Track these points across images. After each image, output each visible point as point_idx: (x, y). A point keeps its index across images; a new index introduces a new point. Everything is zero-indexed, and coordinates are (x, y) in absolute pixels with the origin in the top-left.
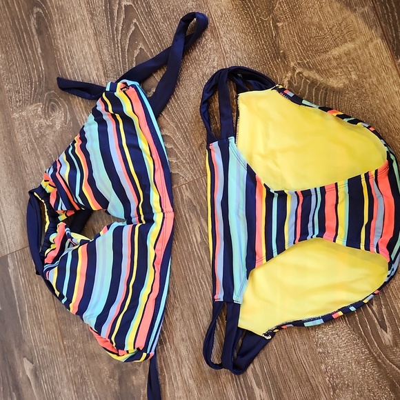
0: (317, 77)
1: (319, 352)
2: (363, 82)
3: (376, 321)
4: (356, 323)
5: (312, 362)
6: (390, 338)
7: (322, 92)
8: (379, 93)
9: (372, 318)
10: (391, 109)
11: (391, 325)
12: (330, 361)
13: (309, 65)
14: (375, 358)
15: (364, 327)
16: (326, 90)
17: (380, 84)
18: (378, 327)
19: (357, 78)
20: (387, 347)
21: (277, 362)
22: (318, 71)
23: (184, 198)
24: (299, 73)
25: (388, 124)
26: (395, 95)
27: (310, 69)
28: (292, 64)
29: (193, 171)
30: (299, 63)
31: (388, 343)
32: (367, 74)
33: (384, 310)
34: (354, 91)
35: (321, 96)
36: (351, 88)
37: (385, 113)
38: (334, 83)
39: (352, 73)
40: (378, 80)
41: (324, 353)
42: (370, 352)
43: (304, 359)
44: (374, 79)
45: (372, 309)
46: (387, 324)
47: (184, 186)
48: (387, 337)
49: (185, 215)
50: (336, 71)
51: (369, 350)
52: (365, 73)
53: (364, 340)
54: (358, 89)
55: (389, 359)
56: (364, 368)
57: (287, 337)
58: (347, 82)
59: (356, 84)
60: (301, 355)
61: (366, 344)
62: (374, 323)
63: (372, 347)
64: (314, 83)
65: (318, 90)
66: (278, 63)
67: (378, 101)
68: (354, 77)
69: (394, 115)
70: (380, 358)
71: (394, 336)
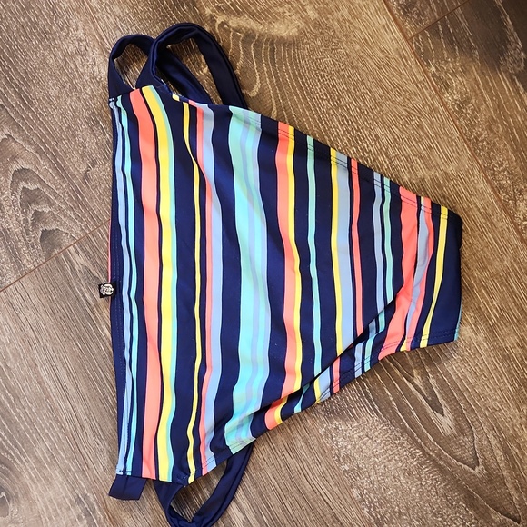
0: (253, 25)
1: (345, 471)
2: (327, 19)
3: (424, 402)
4: (394, 411)
5: (336, 489)
6: (450, 424)
7: (266, 49)
8: (357, 32)
9: (416, 398)
10: (381, 55)
11: (448, 402)
12: (364, 482)
13: (236, 9)
14: (434, 460)
15: (406, 414)
16: (272, 44)
17: (355, 17)
18: (429, 410)
19: (317, 16)
20: (449, 438)
21: (281, 500)
22: (252, 15)
23: (77, 267)
24: (223, 24)
25: (381, 81)
26: (382, 31)
27: (239, 14)
28: (208, 11)
29: (82, 222)
30: (218, 8)
31: (448, 432)
32: (332, 5)
33: (432, 381)
34: (316, 37)
35: (266, 56)
36: (311, 32)
37: (372, 64)
38: (282, 30)
39: (308, 8)
40: (350, 12)
41: (353, 470)
42: (425, 453)
43: (323, 487)
44: (345, 12)
45: (413, 384)
46: (442, 402)
47: (71, 248)
48: (446, 422)
49: (84, 296)
50: (281, 10)
51: (422, 450)
52: (327, 4)
53: (412, 436)
54: (321, 33)
55: (454, 457)
56: (420, 479)
57: (289, 458)
58: (303, 25)
59: (318, 25)
60: (316, 481)
61: (415, 441)
62: (422, 406)
63: (425, 444)
64: (249, 36)
65: (258, 46)
66: (184, 14)
67: (358, 47)
68: (311, 14)
69: (387, 64)
70: (441, 459)
71: (455, 419)
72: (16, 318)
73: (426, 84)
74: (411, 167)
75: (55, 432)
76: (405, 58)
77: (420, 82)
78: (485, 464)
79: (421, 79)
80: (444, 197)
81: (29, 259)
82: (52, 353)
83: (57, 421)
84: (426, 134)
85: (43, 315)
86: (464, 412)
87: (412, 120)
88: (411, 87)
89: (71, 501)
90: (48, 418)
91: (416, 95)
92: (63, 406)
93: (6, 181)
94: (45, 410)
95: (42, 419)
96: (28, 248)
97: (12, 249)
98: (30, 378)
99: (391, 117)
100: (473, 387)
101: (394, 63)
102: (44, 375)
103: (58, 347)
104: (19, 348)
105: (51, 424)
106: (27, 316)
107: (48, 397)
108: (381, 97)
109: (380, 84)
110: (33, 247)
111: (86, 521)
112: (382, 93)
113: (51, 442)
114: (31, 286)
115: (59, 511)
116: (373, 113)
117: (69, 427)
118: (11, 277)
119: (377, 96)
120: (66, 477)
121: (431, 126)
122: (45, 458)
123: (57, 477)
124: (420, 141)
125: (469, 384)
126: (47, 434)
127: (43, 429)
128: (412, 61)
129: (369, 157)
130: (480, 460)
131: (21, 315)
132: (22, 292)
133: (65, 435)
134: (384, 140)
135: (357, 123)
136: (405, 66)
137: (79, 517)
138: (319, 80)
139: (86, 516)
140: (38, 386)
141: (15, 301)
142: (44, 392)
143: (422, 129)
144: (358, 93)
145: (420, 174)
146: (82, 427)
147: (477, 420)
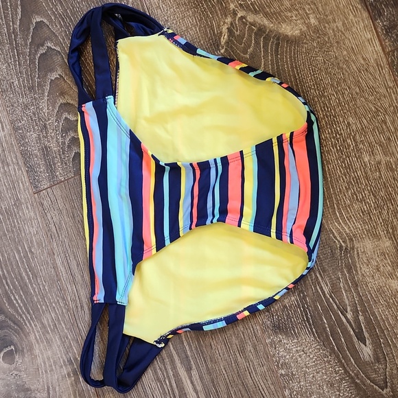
0: (266, 22)
1: (282, 375)
2: (325, 27)
3: (352, 333)
4: (327, 336)
5: (272, 387)
6: (370, 353)
7: (273, 42)
8: (347, 42)
9: (346, 329)
10: (362, 62)
11: (370, 336)
12: (295, 385)
13: (254, 8)
14: (352, 378)
15: (337, 340)
16: (278, 39)
17: (347, 29)
18: (355, 339)
19: (317, 23)
20: (366, 363)
21: (228, 388)
22: (266, 15)
24: (242, 18)
25: (359, 81)
26: (367, 44)
27: (256, 12)
28: (232, 6)
30: (241, 5)
31: (367, 358)
32: (330, 17)
33: (361, 318)
34: (313, 40)
35: (272, 48)
36: (311, 36)
37: (354, 67)
38: (288, 30)
39: (311, 16)
40: (344, 24)
41: (288, 375)
42: (346, 372)
43: (262, 384)
44: (340, 24)
45: (346, 317)
46: (366, 335)
48: (367, 351)
50: (289, 14)
51: (344, 369)
52: (327, 16)
53: (338, 357)
54: (318, 37)
55: (369, 379)
56: (339, 391)
57: (239, 358)
58: (305, 29)
59: (316, 30)
60: (258, 378)
61: (340, 361)
62: (350, 335)
63: (347, 365)
64: (261, 30)
65: (267, 39)
66: (213, 6)
67: (345, 53)
68: (313, 21)
69: (366, 70)
70: (358, 378)
71: (374, 350)
72: (44, 216)
73: (394, 90)
74: (372, 151)
75: (60, 307)
76: (381, 67)
77: (390, 88)
78: (392, 388)
79: (391, 85)
80: (394, 178)
81: (62, 172)
82: (67, 247)
83: (64, 299)
84: (388, 128)
85: (65, 217)
86: (383, 345)
87: (379, 116)
88: (383, 91)
89: (64, 361)
90: (57, 296)
91: (385, 97)
92: (70, 289)
93: (53, 110)
94: (56, 289)
95: (52, 296)
96: (62, 163)
97: (50, 162)
98: (48, 263)
99: (362, 111)
100: (393, 327)
101: (371, 69)
102: (59, 262)
103: (73, 243)
104: (42, 239)
105: (58, 300)
106: (53, 216)
107: (60, 280)
108: (357, 93)
109: (358, 84)
110: (66, 164)
111: (73, 378)
112: (358, 91)
113: (56, 314)
114: (59, 193)
115: (54, 367)
116: (348, 105)
117: (71, 305)
118: (45, 184)
119: (354, 93)
120: (63, 343)
121: (393, 122)
122: (50, 326)
123: (57, 341)
124: (382, 132)
125: (390, 325)
126: (54, 308)
127: (51, 303)
128: (386, 70)
129: (340, 138)
130: (388, 384)
131: (48, 214)
132: (52, 197)
133: (68, 310)
134: (354, 127)
135: (335, 110)
136: (380, 73)
137: (69, 375)
138: (310, 73)
139: (74, 374)
140: (53, 270)
141: (45, 203)
142: (57, 276)
143: (386, 123)
144: (339, 88)
145: (378, 158)
146: (82, 307)
147: (392, 353)
